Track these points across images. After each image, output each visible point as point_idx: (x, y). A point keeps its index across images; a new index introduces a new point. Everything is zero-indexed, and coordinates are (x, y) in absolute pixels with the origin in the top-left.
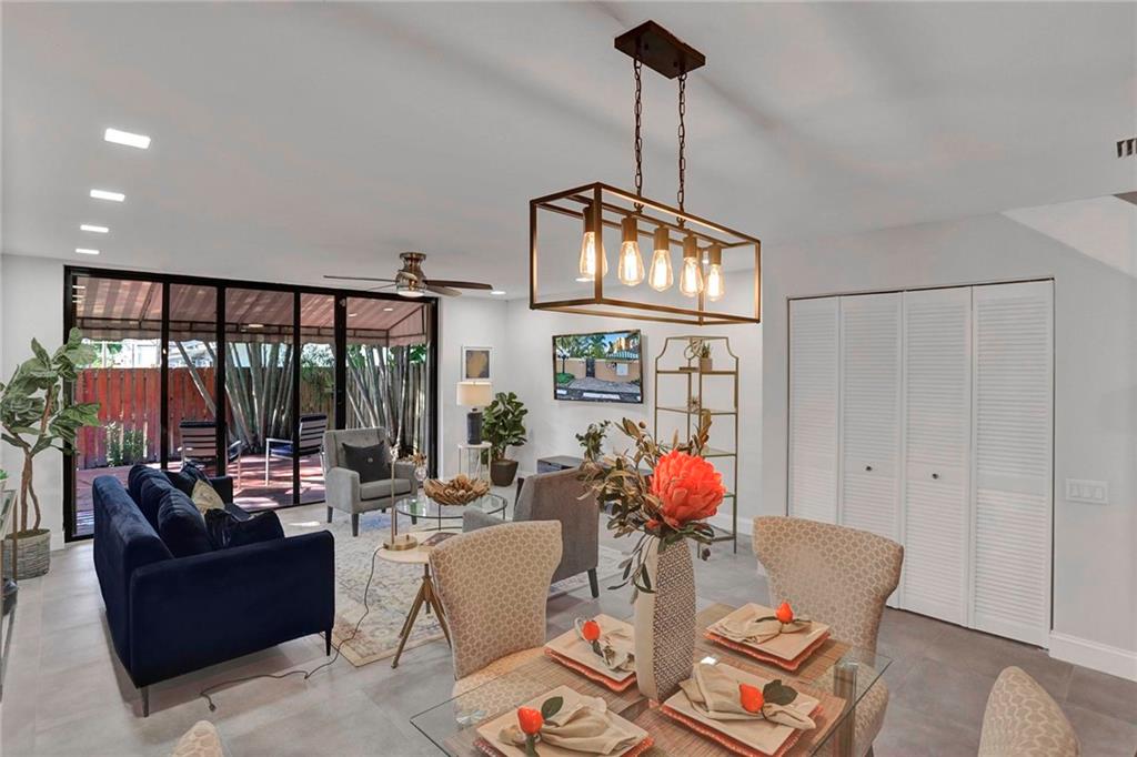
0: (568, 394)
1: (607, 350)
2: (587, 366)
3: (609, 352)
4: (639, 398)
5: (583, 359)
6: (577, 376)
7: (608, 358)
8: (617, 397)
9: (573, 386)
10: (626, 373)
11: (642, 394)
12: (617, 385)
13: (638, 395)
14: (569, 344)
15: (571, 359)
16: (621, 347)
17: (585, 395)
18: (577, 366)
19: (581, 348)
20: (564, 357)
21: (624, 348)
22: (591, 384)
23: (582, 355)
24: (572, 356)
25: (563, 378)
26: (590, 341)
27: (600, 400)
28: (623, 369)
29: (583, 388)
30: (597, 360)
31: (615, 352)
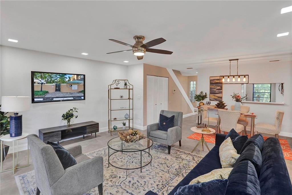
0: (44, 100)
1: (67, 80)
2: (56, 87)
3: (68, 81)
4: (83, 98)
5: (54, 84)
6: (50, 92)
7: (68, 83)
8: (72, 98)
9: (47, 96)
10: (76, 88)
11: (84, 96)
12: (72, 94)
13: (82, 96)
14: (46, 78)
15: (46, 84)
16: (74, 79)
17: (54, 99)
18: (50, 88)
19: (53, 79)
20: (42, 84)
21: (76, 79)
22: (58, 94)
23: (54, 82)
24: (47, 83)
25: (41, 93)
26: (58, 76)
27: (63, 101)
28: (75, 87)
29: (52, 96)
30: (61, 84)
31: (72, 80)
